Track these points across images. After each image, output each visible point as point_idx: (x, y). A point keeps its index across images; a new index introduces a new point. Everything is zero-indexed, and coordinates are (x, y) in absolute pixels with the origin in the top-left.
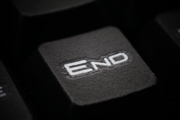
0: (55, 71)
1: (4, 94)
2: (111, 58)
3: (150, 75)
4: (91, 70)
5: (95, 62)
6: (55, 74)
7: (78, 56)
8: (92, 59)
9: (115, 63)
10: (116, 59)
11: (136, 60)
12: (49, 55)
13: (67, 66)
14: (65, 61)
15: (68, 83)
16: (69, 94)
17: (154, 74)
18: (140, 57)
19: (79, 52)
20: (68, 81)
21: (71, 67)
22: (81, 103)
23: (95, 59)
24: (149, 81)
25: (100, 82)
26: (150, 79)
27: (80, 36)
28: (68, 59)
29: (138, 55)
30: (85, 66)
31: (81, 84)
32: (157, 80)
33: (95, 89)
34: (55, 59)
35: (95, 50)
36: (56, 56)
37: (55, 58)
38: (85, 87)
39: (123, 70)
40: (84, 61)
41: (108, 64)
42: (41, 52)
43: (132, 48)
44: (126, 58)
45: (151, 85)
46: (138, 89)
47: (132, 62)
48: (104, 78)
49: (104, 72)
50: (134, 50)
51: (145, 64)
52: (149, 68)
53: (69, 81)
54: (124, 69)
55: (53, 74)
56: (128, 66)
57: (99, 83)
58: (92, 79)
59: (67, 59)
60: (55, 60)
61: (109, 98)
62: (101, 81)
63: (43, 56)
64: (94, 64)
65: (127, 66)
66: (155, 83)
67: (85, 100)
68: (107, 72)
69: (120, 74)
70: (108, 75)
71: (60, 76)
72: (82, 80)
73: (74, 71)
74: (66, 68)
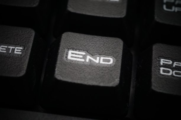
0: (61, 52)
1: (21, 53)
2: (102, 58)
4: (83, 60)
5: (90, 56)
7: (83, 49)
8: (90, 54)
9: (102, 62)
12: (66, 41)
13: (70, 52)
14: (72, 48)
15: (61, 62)
16: (56, 69)
18: (120, 66)
19: (86, 46)
21: (72, 53)
22: (59, 78)
24: (112, 83)
27: (96, 36)
29: (120, 64)
30: (81, 56)
33: (75, 73)
35: (97, 49)
36: (69, 43)
38: (70, 69)
40: (84, 53)
41: (97, 61)
42: (63, 36)
43: (121, 58)
44: (111, 62)
46: (102, 85)
47: (112, 66)
48: (87, 69)
49: (90, 65)
51: (120, 71)
52: (119, 75)
53: (63, 62)
54: (104, 69)
55: (58, 53)
57: (81, 71)
58: (79, 66)
59: (74, 48)
60: (67, 45)
61: (79, 82)
62: (83, 70)
63: (62, 39)
64: (88, 57)
65: (108, 67)
67: (63, 77)
68: (92, 66)
69: (99, 71)
70: (90, 68)
71: (61, 56)
72: (72, 64)
73: (72, 57)
74: (69, 53)
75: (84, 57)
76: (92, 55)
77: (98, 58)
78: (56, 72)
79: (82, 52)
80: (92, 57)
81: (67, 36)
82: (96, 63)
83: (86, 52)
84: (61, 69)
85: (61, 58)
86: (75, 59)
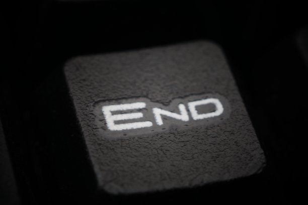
0: (84, 117)
2: (192, 105)
3: (255, 152)
4: (148, 124)
5: (161, 109)
6: (82, 123)
7: (133, 93)
8: (158, 102)
9: (196, 116)
10: (200, 110)
11: (237, 117)
12: (80, 83)
13: (107, 110)
14: (106, 98)
15: (100, 144)
16: (96, 169)
17: (262, 151)
18: (246, 113)
19: (137, 84)
20: (102, 140)
21: (114, 113)
22: (114, 189)
23: (163, 103)
24: (251, 165)
25: (160, 152)
26: (252, 160)
27: (147, 51)
28: (113, 96)
29: (242, 109)
30: (140, 115)
31: (123, 151)
32: (265, 165)
33: (147, 165)
34: (89, 92)
36: (91, 87)
37: (91, 91)
38: (129, 159)
39: (209, 134)
40: (141, 105)
41: (184, 117)
42: (67, 74)
43: (237, 92)
44: (220, 110)
45: (251, 173)
46: (227, 177)
47: (228, 119)
48: (169, 145)
49: (172, 131)
50: (238, 97)
51: (251, 127)
52: (256, 138)
53: (102, 142)
54: (209, 132)
55: (78, 122)
56: (219, 128)
57: (158, 154)
58: (146, 144)
59: (110, 96)
60: (89, 94)
61: (169, 185)
62: (161, 150)
63: (69, 83)
64: (158, 112)
65: (218, 126)
66: (259, 169)
67: (122, 185)
68: (178, 133)
69: (200, 141)
70: (177, 140)
71: (90, 128)
72: (127, 142)
73: (117, 122)
74: (104, 113)
75: (148, 115)
76: (165, 104)
77: (182, 107)
78: (100, 176)
79: (135, 102)
80: (166, 110)
81: (78, 69)
82: (184, 122)
83: (145, 99)
84: (108, 165)
85: (94, 134)
86: (128, 126)
